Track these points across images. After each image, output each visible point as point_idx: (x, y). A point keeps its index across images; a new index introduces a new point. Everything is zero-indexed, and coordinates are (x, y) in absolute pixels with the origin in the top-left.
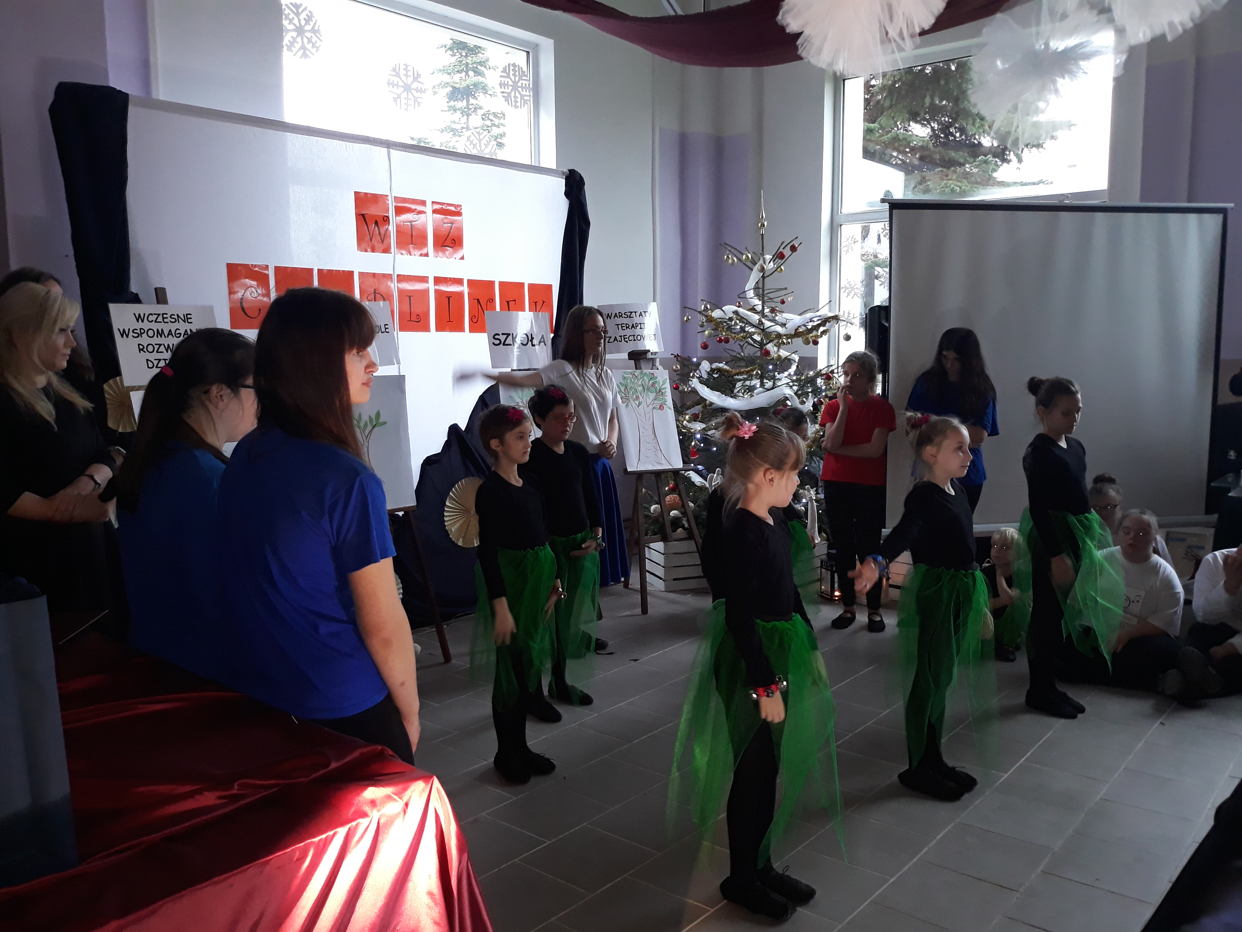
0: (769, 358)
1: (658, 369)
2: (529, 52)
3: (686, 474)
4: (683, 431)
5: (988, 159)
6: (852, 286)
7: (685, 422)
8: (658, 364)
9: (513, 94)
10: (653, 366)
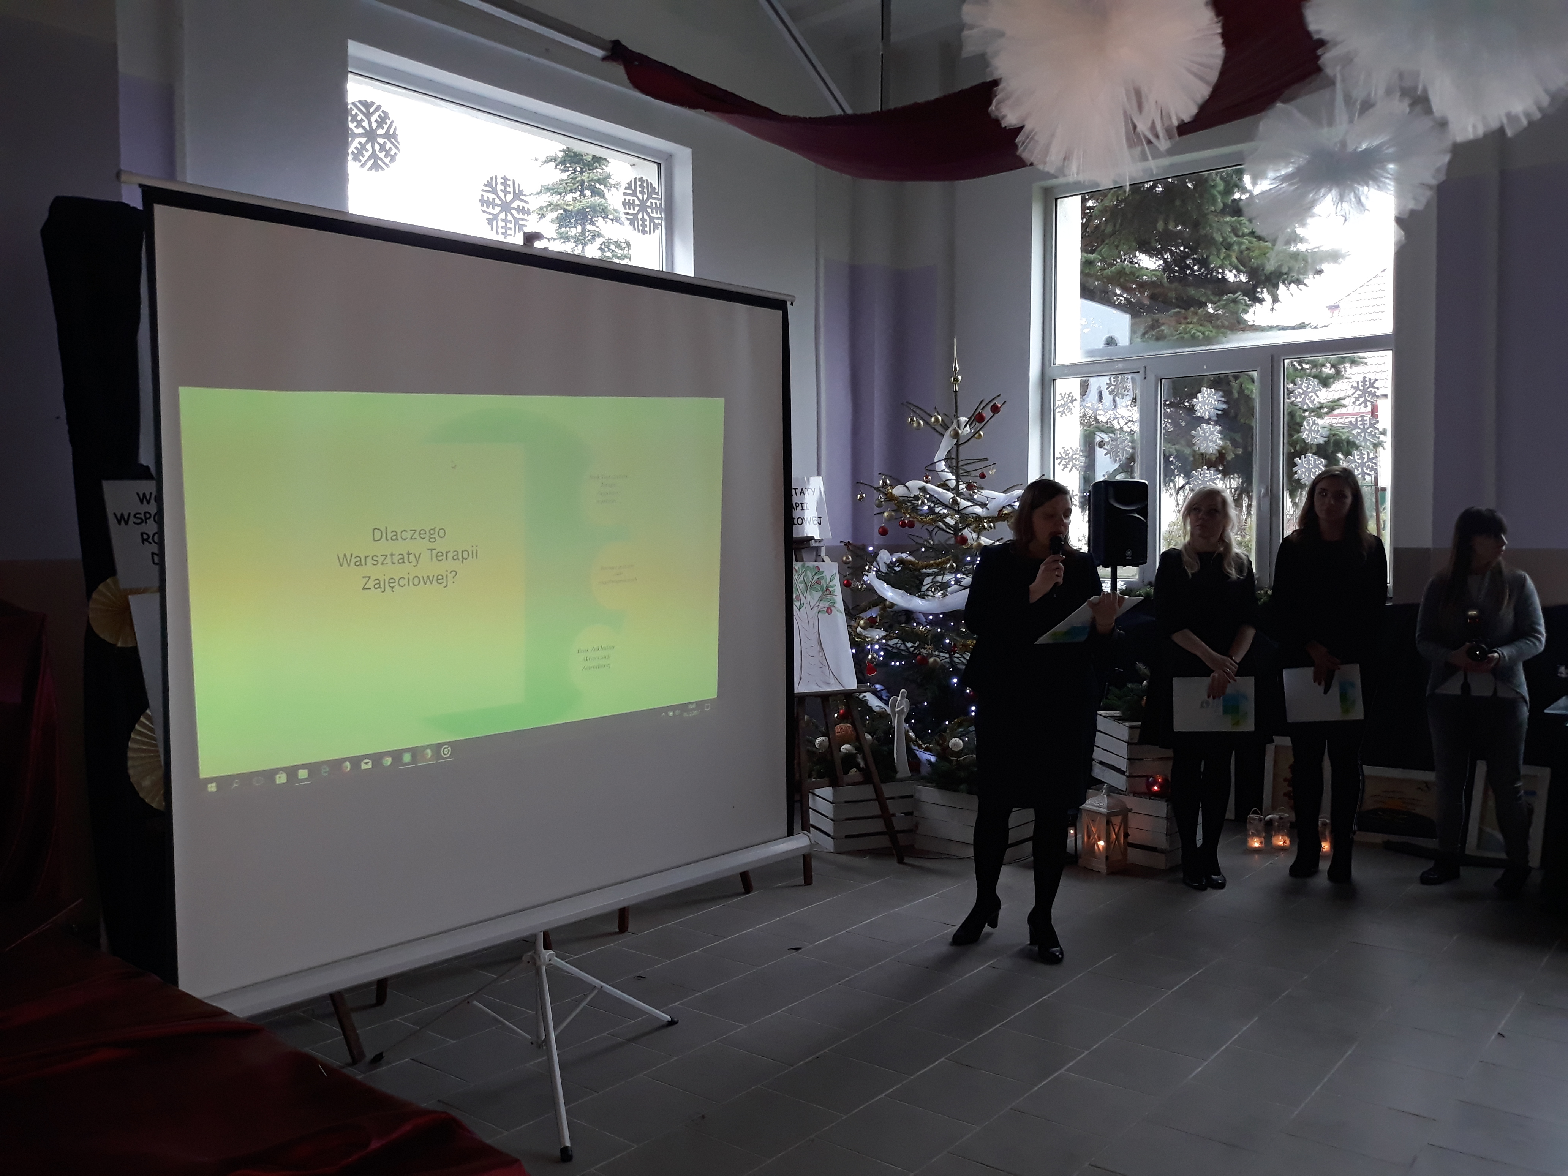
0: (965, 547)
1: (823, 561)
2: (660, 164)
3: (861, 697)
4: (857, 640)
5: (1237, 297)
6: (1070, 455)
7: (859, 629)
8: (823, 554)
9: (640, 216)
10: (818, 558)
